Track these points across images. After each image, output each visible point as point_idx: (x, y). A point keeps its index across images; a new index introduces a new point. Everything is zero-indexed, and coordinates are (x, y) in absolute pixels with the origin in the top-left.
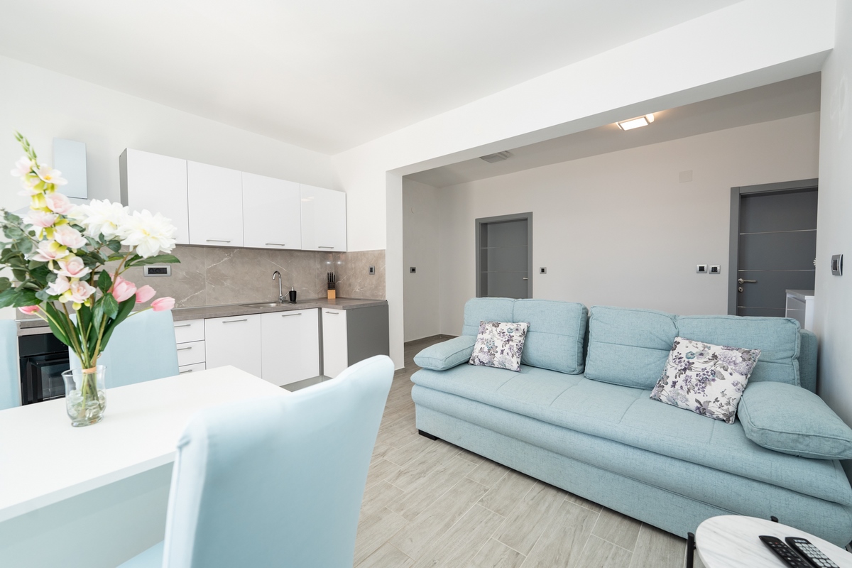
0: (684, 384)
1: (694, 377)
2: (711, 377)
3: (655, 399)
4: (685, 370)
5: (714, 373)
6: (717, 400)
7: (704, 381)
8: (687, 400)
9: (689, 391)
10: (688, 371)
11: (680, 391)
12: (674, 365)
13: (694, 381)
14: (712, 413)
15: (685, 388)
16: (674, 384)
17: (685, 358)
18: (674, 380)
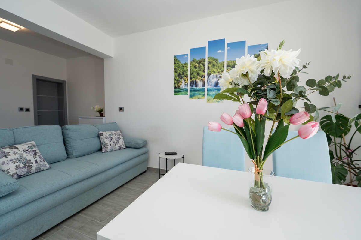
0: (113, 144)
1: (115, 141)
2: (119, 139)
3: (106, 152)
4: (111, 140)
5: (118, 138)
6: (122, 144)
7: (118, 141)
8: (116, 147)
9: (115, 145)
10: (112, 140)
11: (113, 146)
12: (107, 139)
13: (115, 142)
14: (122, 148)
15: (114, 144)
16: (111, 145)
17: (109, 137)
18: (110, 143)
